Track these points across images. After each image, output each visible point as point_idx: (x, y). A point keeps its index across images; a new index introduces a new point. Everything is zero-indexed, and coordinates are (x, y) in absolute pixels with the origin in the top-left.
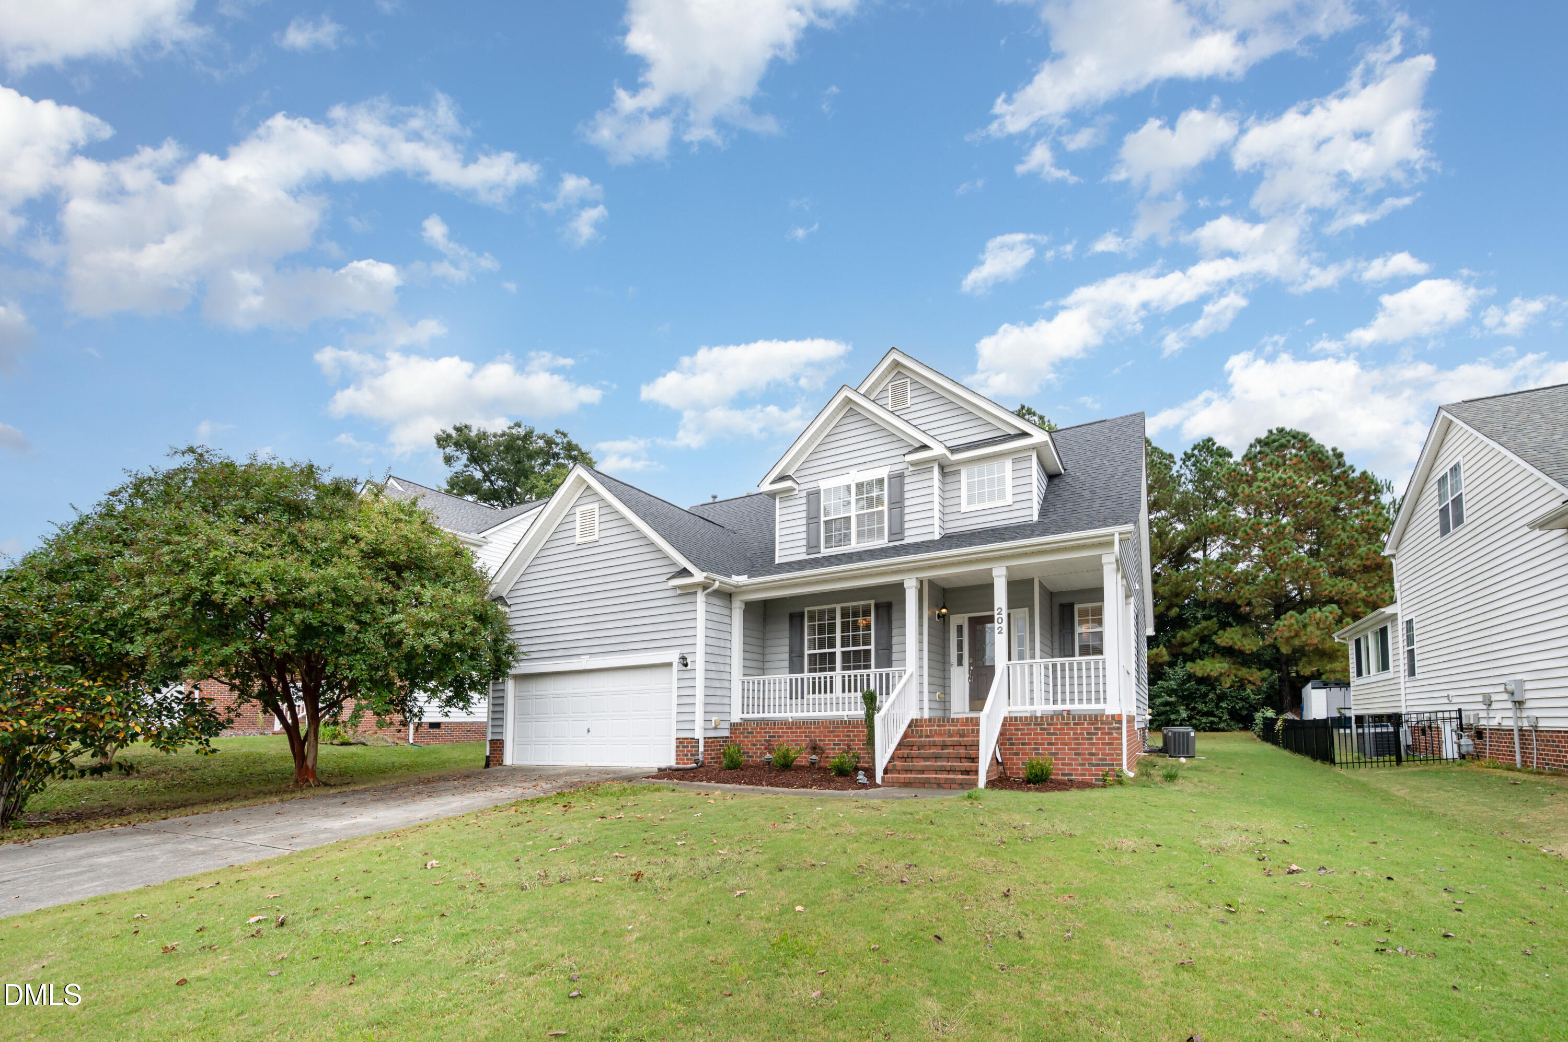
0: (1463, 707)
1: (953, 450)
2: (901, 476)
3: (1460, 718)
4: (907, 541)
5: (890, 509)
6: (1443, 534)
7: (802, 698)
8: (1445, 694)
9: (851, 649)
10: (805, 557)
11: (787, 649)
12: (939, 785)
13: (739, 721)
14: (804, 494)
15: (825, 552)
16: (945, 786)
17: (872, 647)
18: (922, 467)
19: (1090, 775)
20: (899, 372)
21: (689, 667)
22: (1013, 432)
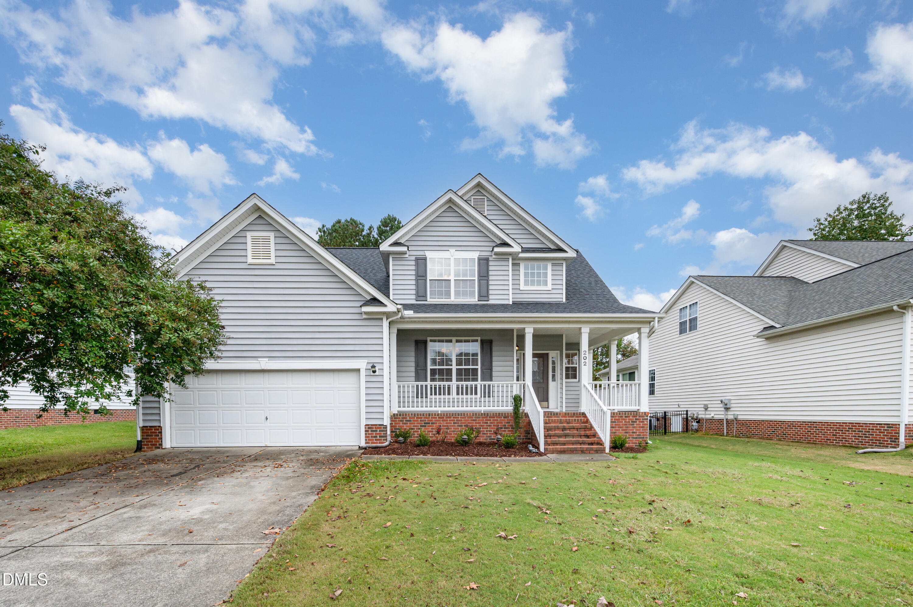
0: (689, 409)
1: (525, 250)
2: (487, 260)
3: (687, 414)
4: (491, 302)
5: (479, 280)
6: (681, 333)
7: (426, 397)
8: (677, 403)
9: (463, 367)
10: (414, 302)
11: (413, 364)
12: (583, 452)
13: (397, 413)
14: (413, 258)
15: (430, 300)
16: (586, 452)
17: (479, 367)
18: (503, 257)
19: (632, 443)
20: (478, 191)
21: (377, 373)
22: (552, 247)
